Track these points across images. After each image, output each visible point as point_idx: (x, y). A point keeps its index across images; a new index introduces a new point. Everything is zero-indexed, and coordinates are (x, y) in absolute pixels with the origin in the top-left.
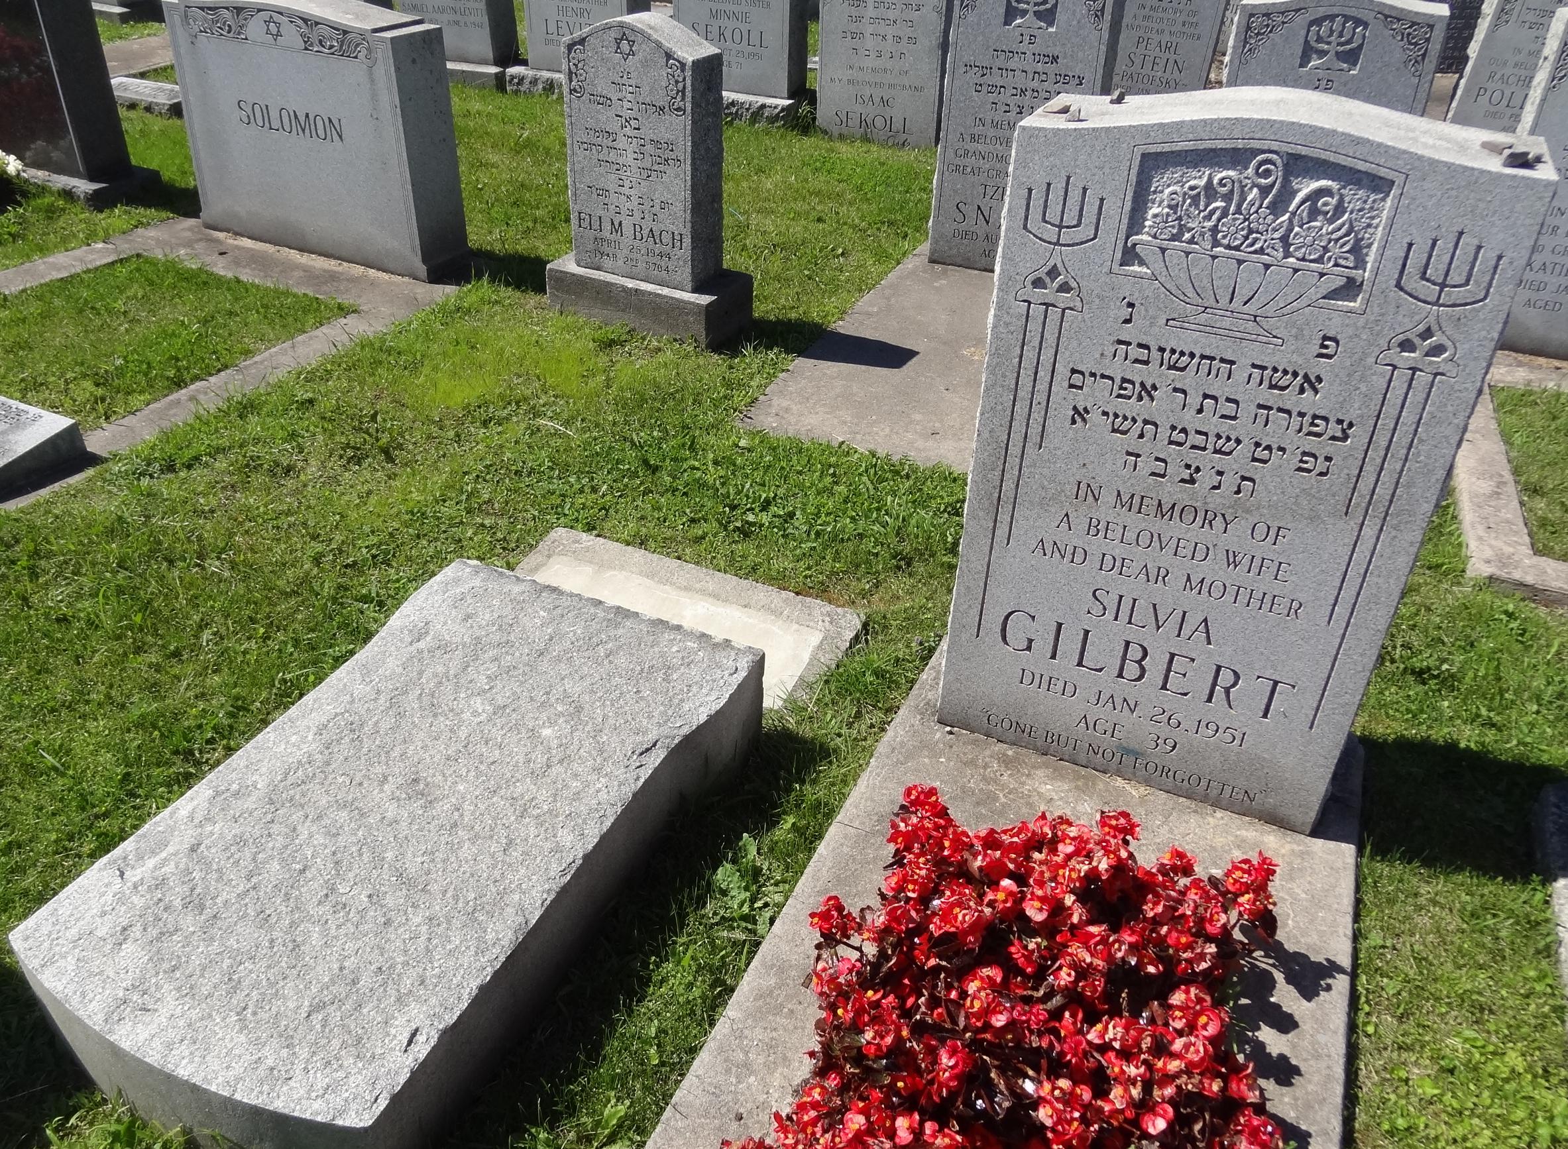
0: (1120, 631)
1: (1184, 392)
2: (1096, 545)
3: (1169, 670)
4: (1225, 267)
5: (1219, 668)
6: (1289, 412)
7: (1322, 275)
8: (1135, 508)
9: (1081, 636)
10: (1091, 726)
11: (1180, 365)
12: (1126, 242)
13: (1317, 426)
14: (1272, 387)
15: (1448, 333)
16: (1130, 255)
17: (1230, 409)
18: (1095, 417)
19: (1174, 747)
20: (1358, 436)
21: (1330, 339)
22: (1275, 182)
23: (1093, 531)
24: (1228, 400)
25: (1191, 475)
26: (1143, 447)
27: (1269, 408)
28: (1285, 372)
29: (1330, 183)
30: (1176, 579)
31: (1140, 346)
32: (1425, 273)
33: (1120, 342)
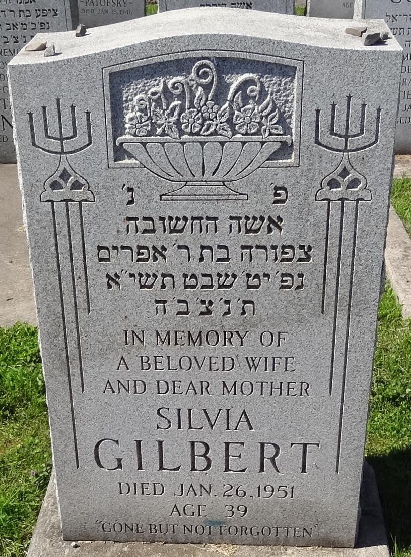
0: (185, 436)
1: (186, 247)
2: (150, 376)
3: (227, 456)
4: (193, 149)
5: (263, 445)
6: (264, 247)
7: (263, 143)
8: (172, 342)
9: (157, 447)
10: (182, 512)
11: (178, 227)
12: (115, 143)
13: (287, 253)
14: (248, 231)
15: (358, 170)
16: (120, 152)
17: (222, 253)
18: (125, 279)
19: (246, 511)
20: (317, 255)
21: (280, 188)
22: (213, 80)
23: (145, 366)
24: (220, 247)
25: (207, 308)
26: (167, 294)
27: (251, 247)
28: (255, 219)
29: (252, 75)
30: (216, 387)
31: (145, 219)
32: (332, 129)
33: (129, 219)
